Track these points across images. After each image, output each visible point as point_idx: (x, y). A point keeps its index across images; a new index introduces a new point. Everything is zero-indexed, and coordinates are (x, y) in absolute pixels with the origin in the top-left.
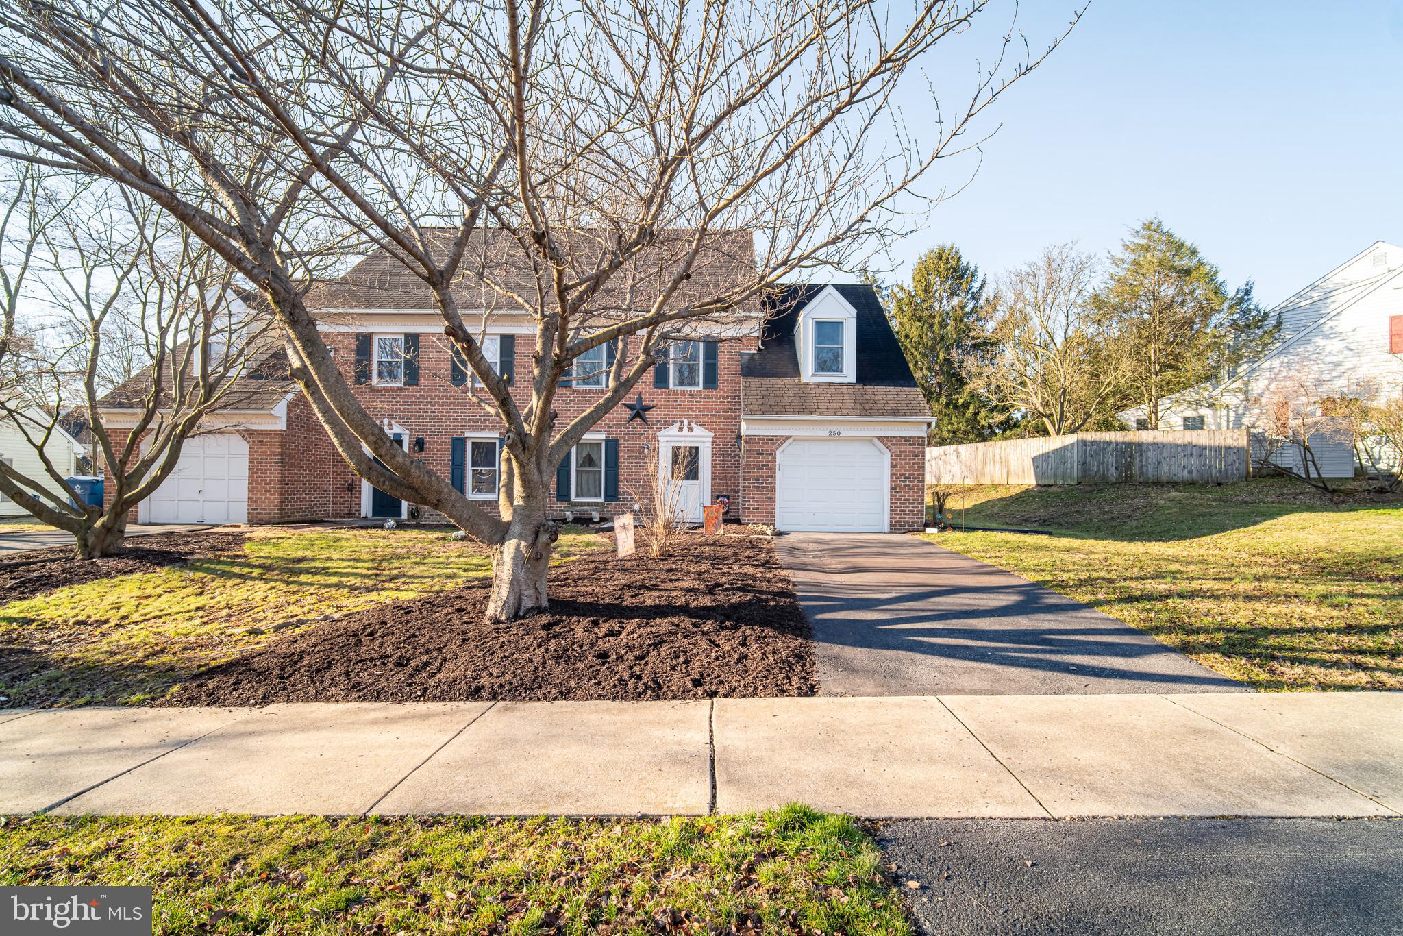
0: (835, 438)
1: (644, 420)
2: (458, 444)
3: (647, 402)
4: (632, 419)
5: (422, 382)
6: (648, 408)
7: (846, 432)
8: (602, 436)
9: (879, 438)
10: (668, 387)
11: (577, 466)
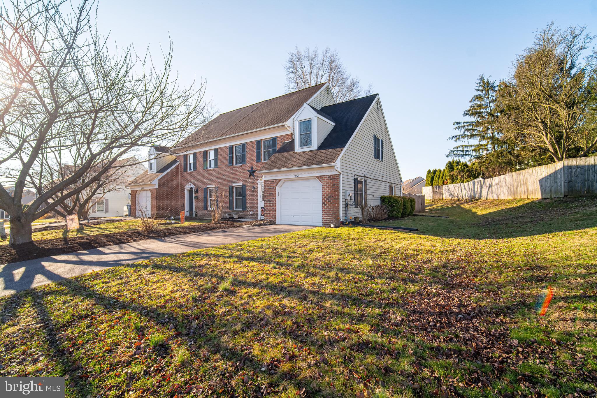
0: (298, 179)
1: (254, 176)
2: (206, 189)
3: (254, 169)
4: (250, 176)
5: (198, 169)
6: (255, 171)
7: (302, 175)
8: (241, 184)
9: (317, 177)
10: (261, 161)
11: (236, 196)
